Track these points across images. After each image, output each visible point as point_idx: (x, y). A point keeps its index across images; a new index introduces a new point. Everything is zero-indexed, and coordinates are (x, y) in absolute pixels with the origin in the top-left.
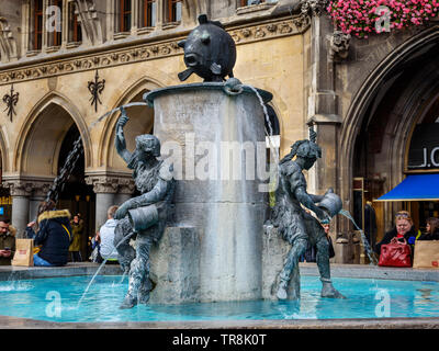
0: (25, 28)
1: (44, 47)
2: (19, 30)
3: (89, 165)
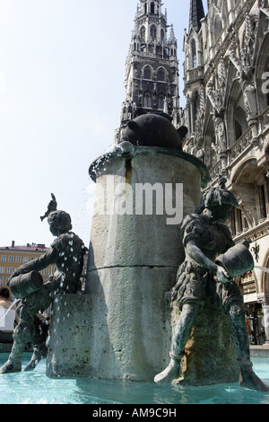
0: (258, 207)
2: (255, 209)
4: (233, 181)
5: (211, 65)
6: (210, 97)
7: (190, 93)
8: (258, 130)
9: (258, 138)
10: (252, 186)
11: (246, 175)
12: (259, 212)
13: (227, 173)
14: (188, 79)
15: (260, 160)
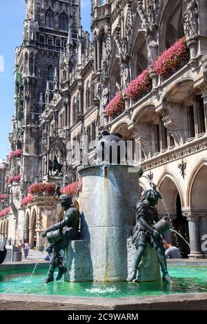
0: (153, 143)
1: (161, 150)
2: (151, 144)
3: (183, 206)
4: (134, 120)
5: (118, 6)
6: (116, 41)
7: (97, 30)
8: (157, 82)
9: (157, 89)
10: (150, 124)
11: (145, 116)
12: (153, 147)
13: (129, 113)
14: (96, 17)
15: (158, 107)
